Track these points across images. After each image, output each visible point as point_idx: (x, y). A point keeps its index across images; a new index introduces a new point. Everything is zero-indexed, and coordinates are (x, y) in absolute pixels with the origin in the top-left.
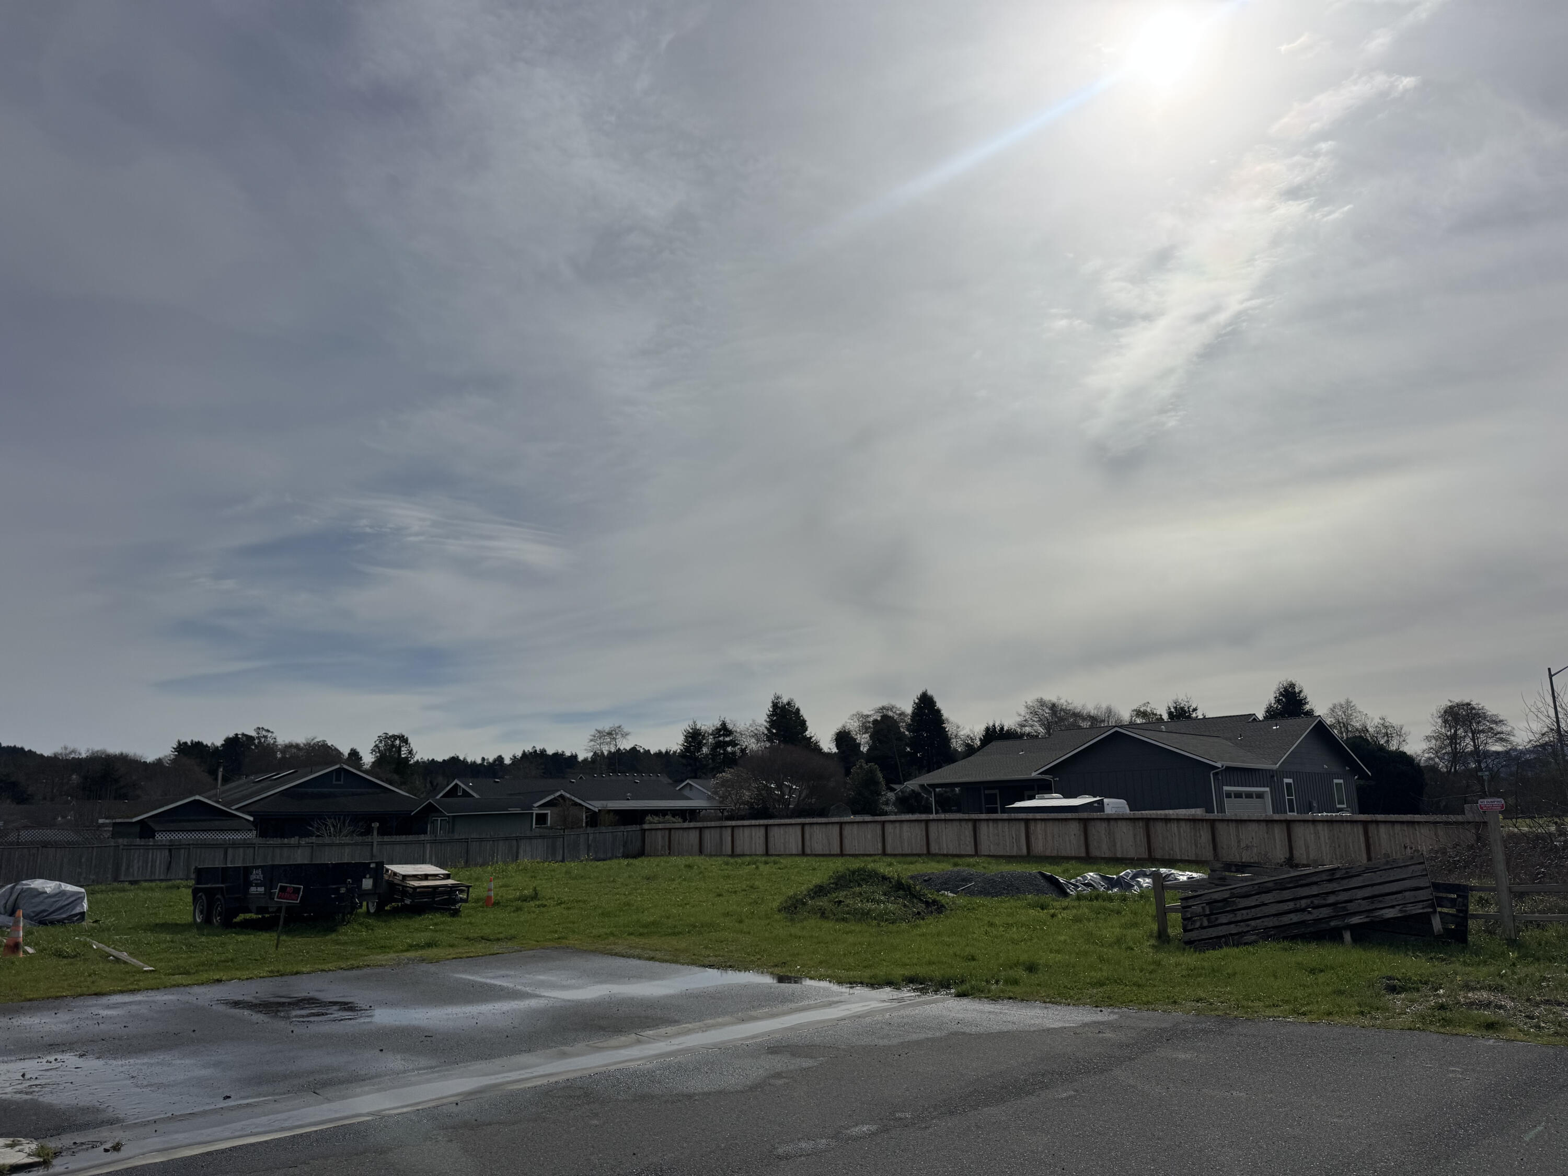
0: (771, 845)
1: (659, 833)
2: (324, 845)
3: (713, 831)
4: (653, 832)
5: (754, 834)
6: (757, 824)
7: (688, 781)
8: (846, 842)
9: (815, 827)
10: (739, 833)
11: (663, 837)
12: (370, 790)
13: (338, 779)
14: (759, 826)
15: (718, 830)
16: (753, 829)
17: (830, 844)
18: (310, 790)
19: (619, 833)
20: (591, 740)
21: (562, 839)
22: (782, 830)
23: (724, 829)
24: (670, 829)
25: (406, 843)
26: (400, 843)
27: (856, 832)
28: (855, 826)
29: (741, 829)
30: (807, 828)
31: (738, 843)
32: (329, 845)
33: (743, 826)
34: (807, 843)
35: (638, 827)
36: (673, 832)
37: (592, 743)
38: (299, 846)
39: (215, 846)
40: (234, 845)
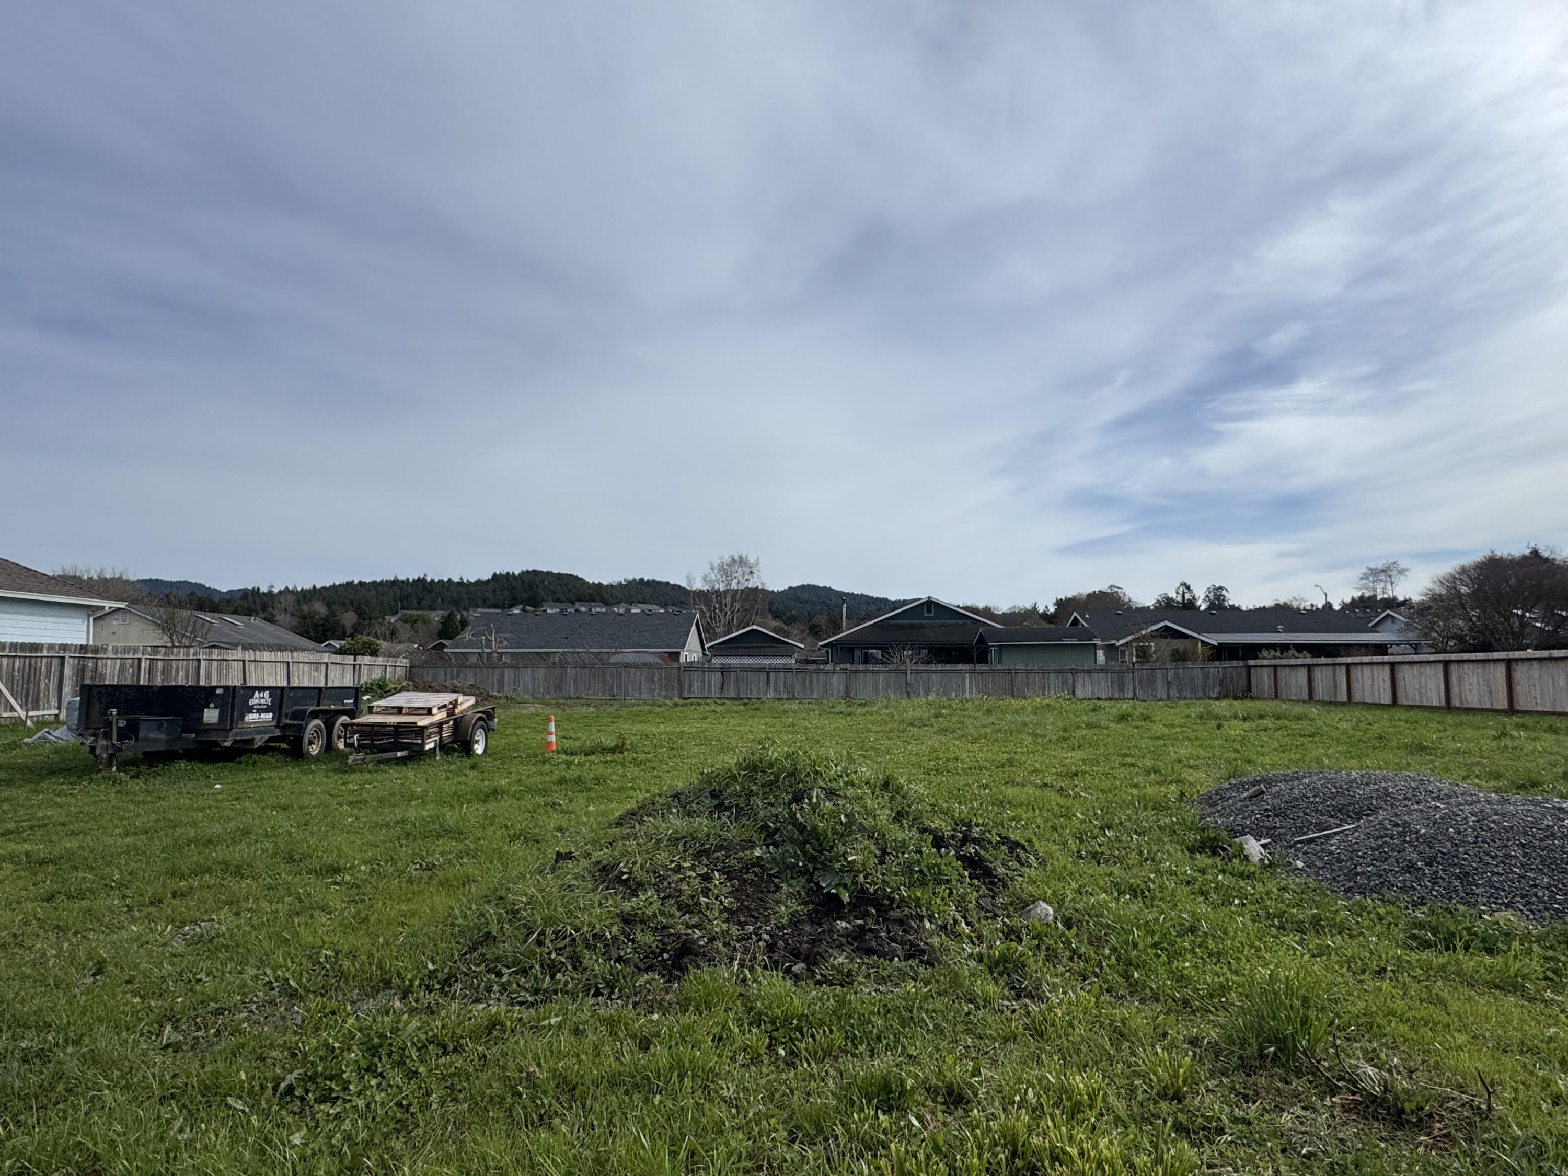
0: (1400, 692)
1: (1265, 671)
3: (1324, 669)
4: (1259, 669)
5: (1376, 676)
6: (1380, 661)
8: (1519, 690)
9: (1466, 666)
10: (1356, 672)
11: (1269, 675)
12: (960, 622)
13: (929, 611)
14: (1383, 663)
15: (1331, 668)
16: (1375, 668)
17: (1491, 692)
18: (901, 622)
19: (1212, 670)
21: (1131, 674)
22: (1416, 668)
23: (1337, 667)
24: (1275, 667)
27: (1536, 676)
28: (1535, 665)
29: (1359, 667)
30: (1453, 668)
31: (1355, 686)
33: (1362, 664)
34: (1455, 690)
35: (1241, 663)
36: (1279, 669)
38: (834, 672)
39: (759, 670)
40: (776, 669)
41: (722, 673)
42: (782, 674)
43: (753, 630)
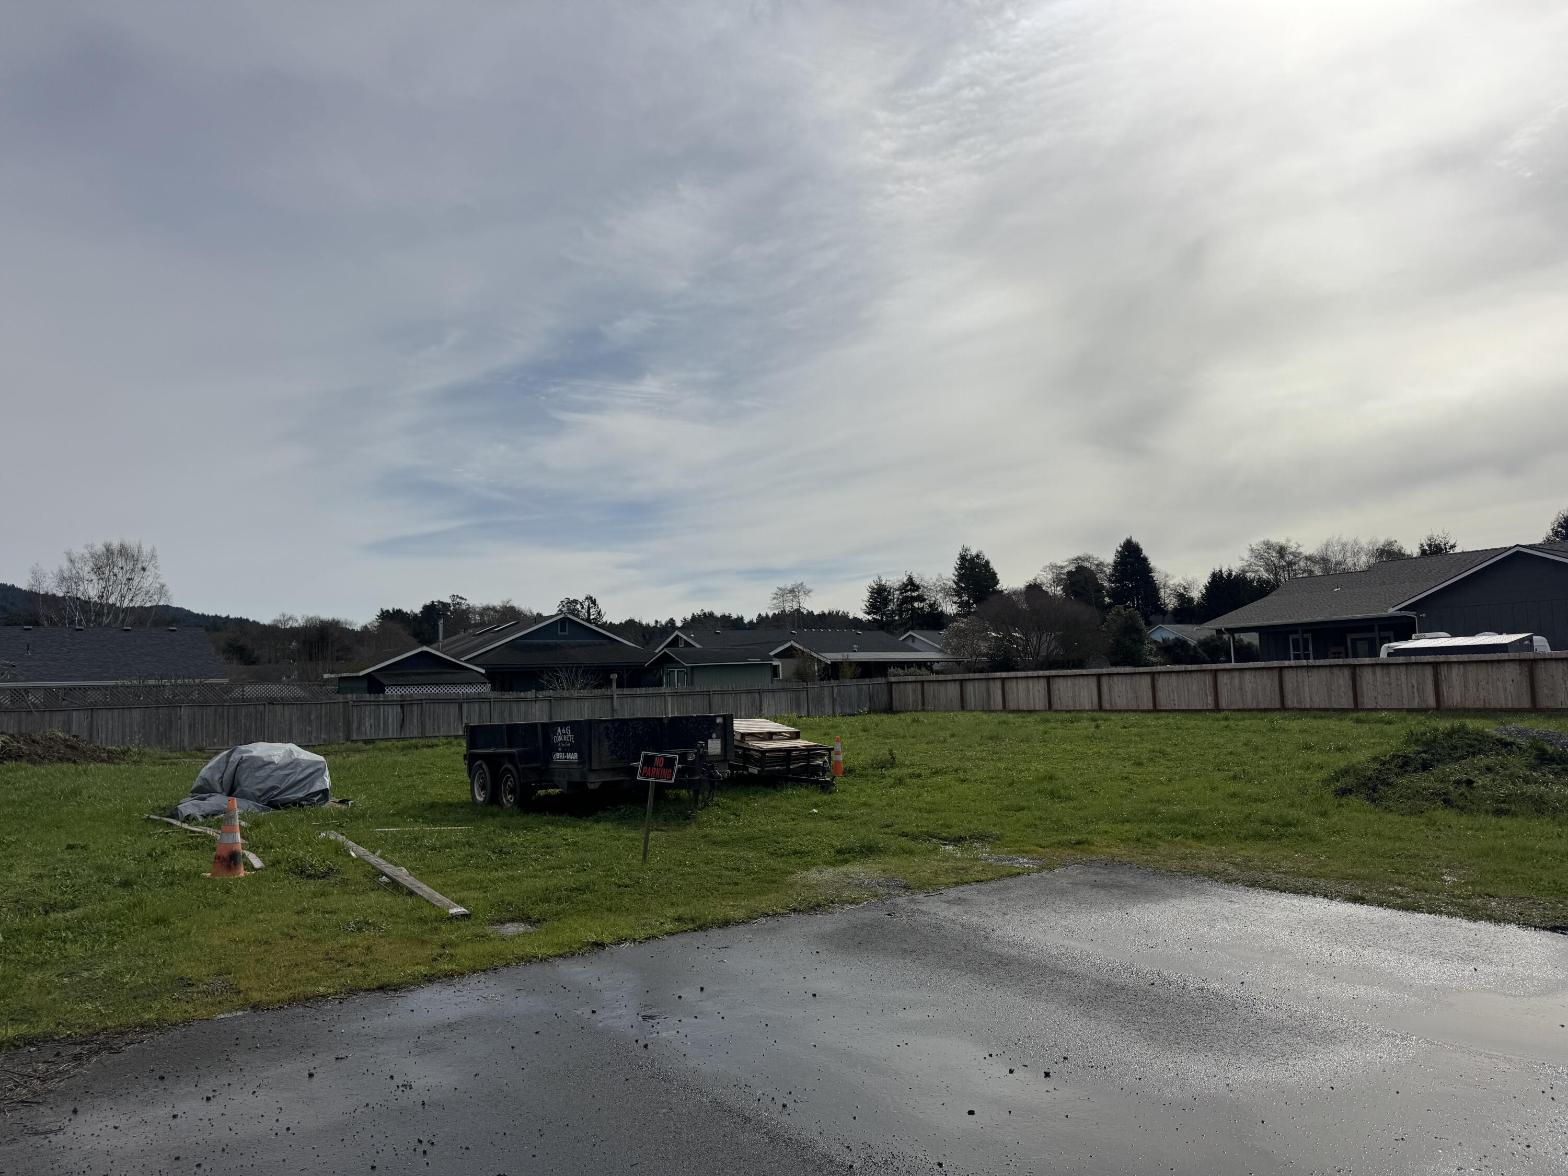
0: (1055, 699)
1: (910, 687)
2: (562, 699)
3: (977, 684)
4: (902, 685)
5: (1031, 687)
6: (1036, 675)
7: (910, 633)
8: (1161, 695)
9: (1115, 678)
10: (1010, 685)
11: (914, 691)
12: (596, 641)
13: (563, 630)
14: (1038, 677)
15: (984, 682)
16: (1030, 682)
17: (1137, 698)
18: (535, 641)
19: (864, 686)
20: (774, 599)
21: (805, 692)
22: (1069, 681)
23: (991, 681)
24: (922, 682)
25: (646, 696)
26: (641, 696)
27: (1175, 684)
28: (1174, 676)
29: (1014, 681)
30: (1104, 680)
31: (1010, 697)
32: (567, 699)
33: (1017, 678)
34: (1105, 697)
35: (883, 680)
36: (926, 684)
37: (775, 601)
38: (536, 700)
39: (448, 701)
40: (469, 699)
41: (402, 706)
42: (476, 705)
43: (423, 652)
